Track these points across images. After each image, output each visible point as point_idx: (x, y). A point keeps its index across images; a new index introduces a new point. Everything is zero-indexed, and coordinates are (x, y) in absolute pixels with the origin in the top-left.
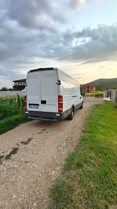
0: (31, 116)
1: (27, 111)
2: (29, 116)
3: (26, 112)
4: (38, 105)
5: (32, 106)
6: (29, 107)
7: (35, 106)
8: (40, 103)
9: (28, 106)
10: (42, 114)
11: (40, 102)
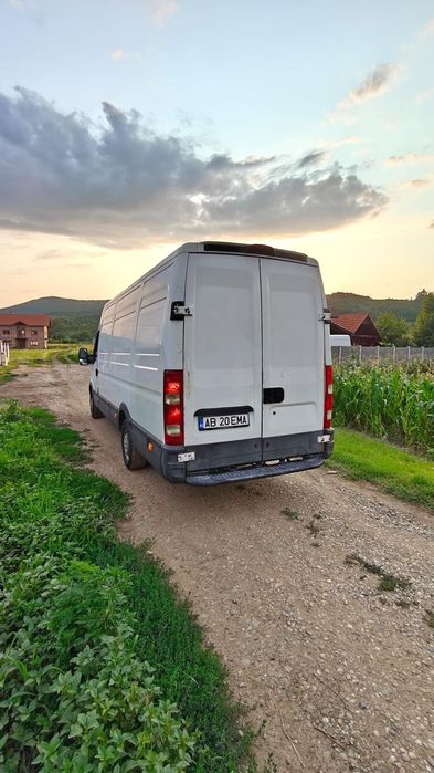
0: (212, 472)
1: (187, 450)
2: (197, 472)
3: (184, 458)
4: (248, 410)
5: (218, 420)
6: (201, 429)
7: (235, 418)
8: (255, 401)
9: (190, 422)
10: (266, 449)
11: (259, 396)
